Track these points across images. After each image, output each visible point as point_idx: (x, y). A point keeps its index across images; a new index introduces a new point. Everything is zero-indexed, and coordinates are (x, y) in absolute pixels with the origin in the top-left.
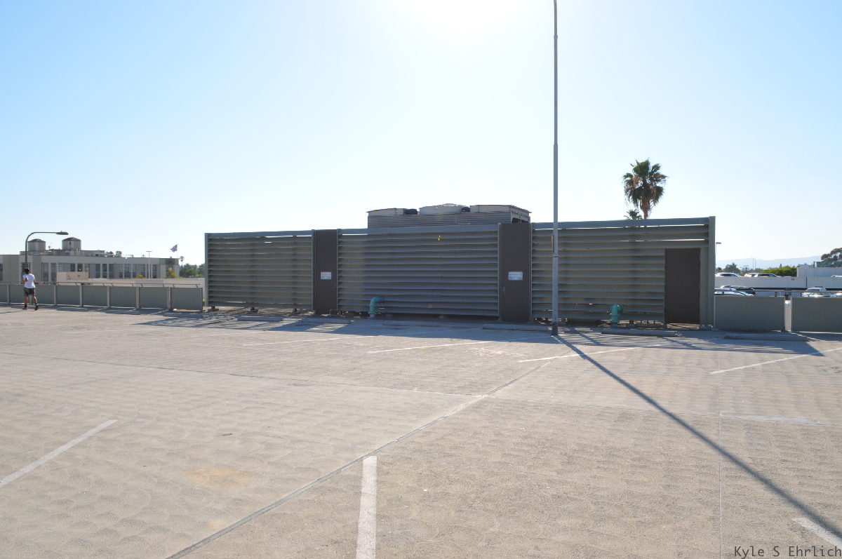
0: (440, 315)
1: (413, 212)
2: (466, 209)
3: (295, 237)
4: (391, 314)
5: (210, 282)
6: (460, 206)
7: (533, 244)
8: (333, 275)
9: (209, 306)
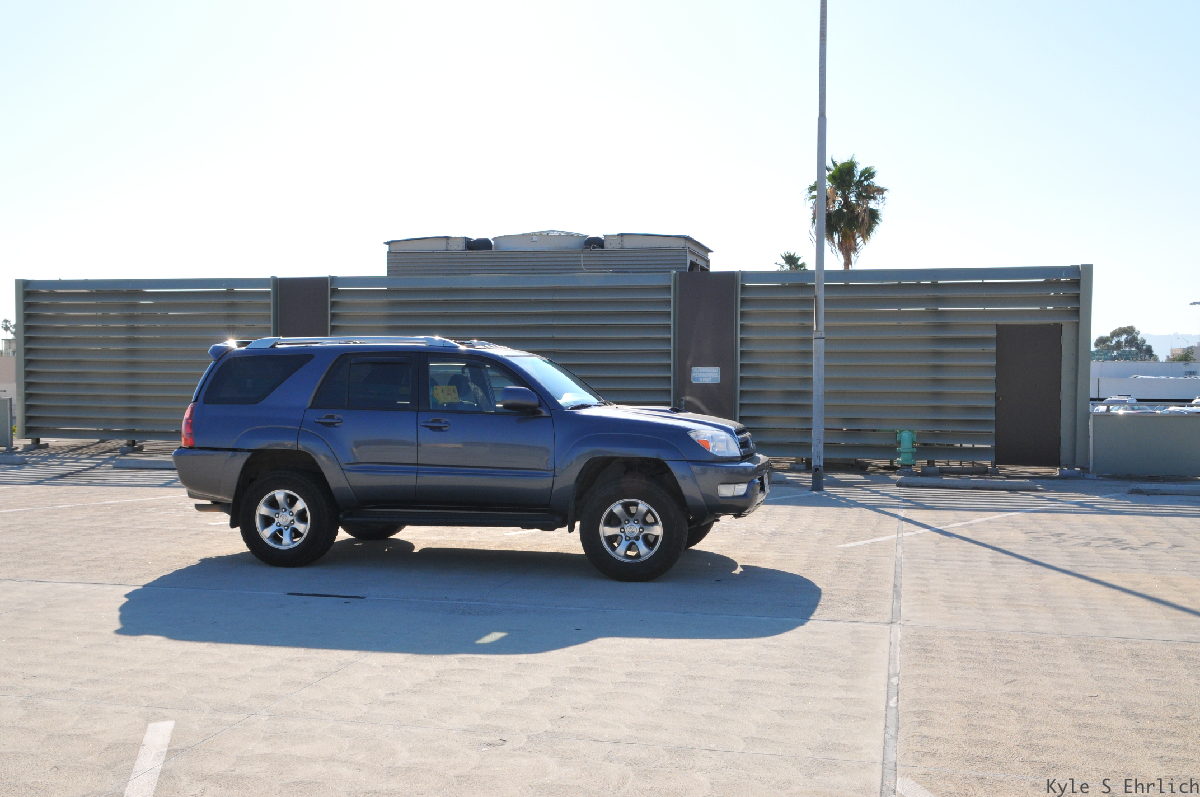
1: (483, 244)
5: (28, 386)
7: (742, 313)
9: (26, 439)
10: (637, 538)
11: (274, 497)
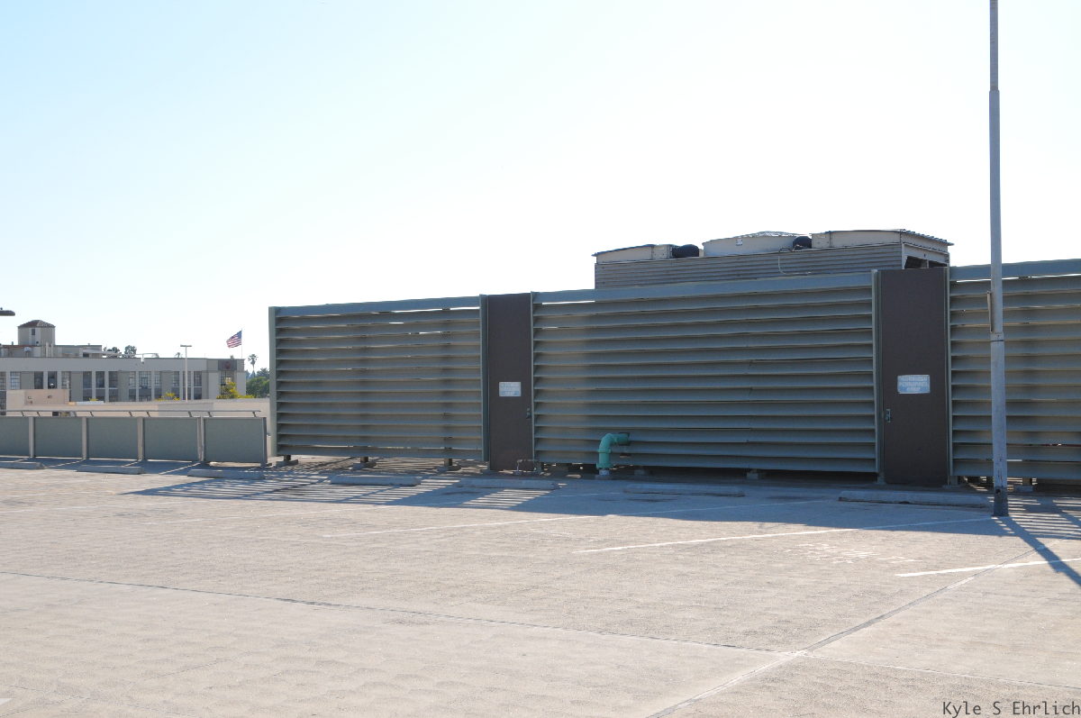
0: (749, 470)
1: (690, 251)
2: (803, 242)
3: (446, 312)
4: (645, 468)
5: (280, 405)
6: (792, 237)
7: (953, 314)
8: (525, 389)
9: (278, 455)
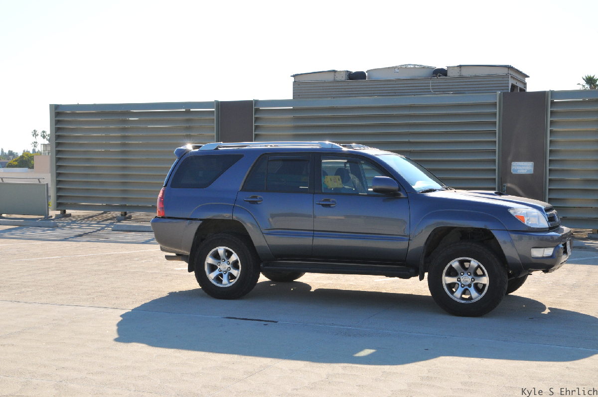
1: (360, 76)
2: (442, 72)
3: (188, 112)
5: (58, 175)
7: (552, 122)
9: (57, 210)
10: (470, 286)
11: (217, 252)
